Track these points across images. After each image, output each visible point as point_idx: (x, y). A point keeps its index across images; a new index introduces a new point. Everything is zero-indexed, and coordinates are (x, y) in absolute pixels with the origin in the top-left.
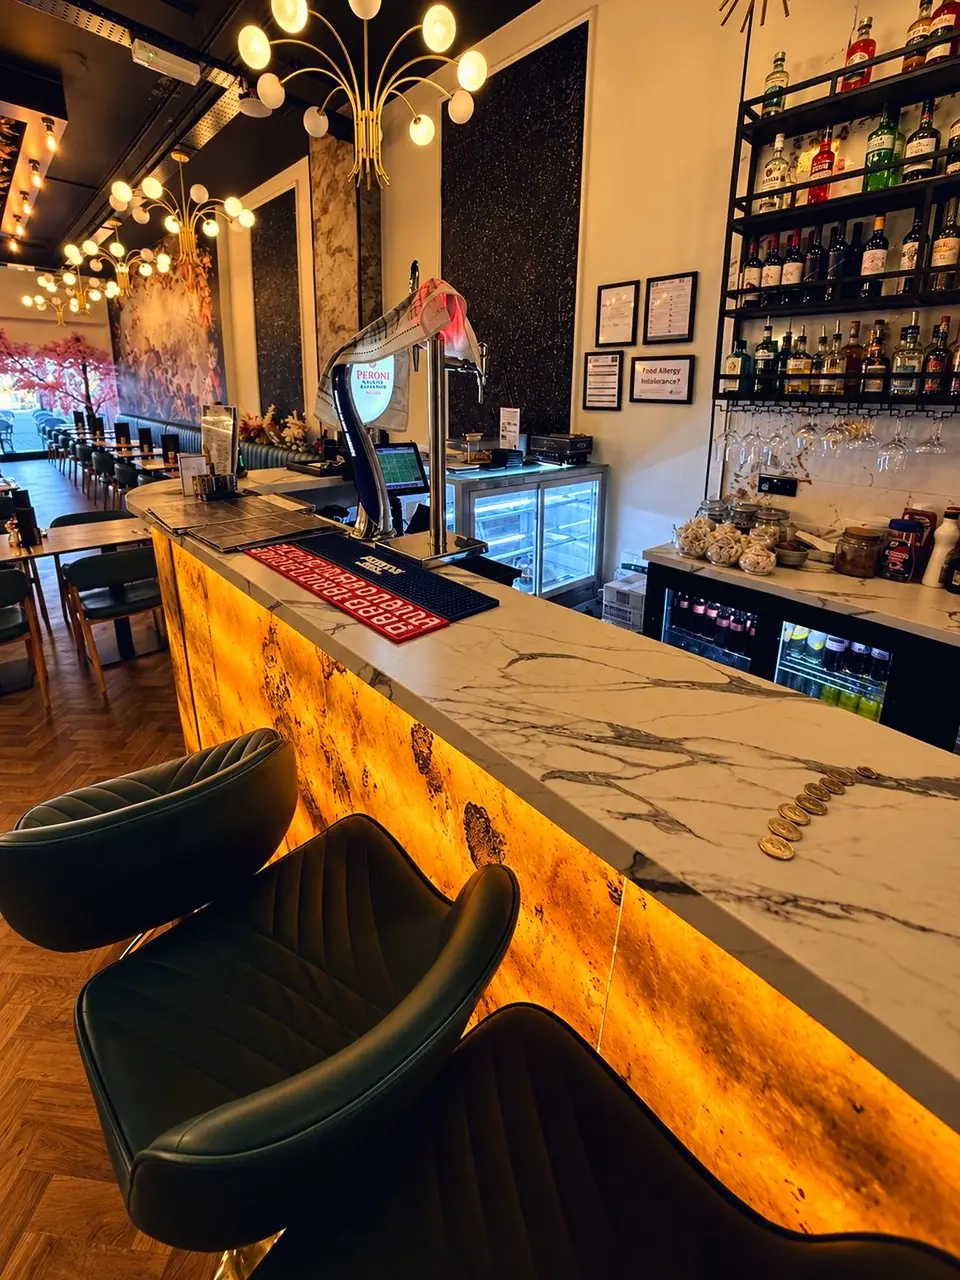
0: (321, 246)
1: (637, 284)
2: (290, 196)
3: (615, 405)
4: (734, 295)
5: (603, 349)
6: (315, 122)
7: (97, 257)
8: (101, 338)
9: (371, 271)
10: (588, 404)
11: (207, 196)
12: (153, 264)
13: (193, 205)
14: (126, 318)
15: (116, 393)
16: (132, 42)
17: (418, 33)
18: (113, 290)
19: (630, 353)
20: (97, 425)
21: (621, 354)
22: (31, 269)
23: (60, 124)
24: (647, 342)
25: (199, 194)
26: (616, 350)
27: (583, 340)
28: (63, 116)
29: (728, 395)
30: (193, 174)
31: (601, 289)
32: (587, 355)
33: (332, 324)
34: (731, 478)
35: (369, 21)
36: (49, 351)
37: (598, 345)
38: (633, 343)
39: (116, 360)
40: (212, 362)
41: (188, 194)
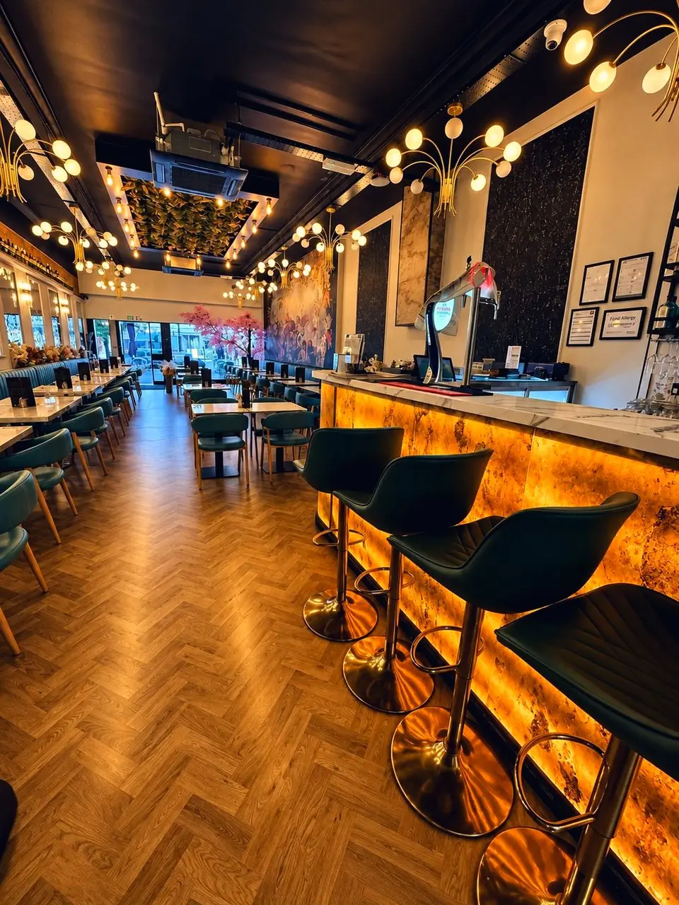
0: (405, 252)
1: (612, 262)
2: (388, 224)
3: (589, 343)
4: (671, 267)
5: (584, 306)
6: (416, 187)
7: (272, 269)
8: (258, 316)
9: (435, 266)
10: (570, 343)
11: (344, 229)
12: (301, 270)
13: (336, 235)
14: (275, 303)
15: (263, 347)
16: (324, 159)
17: (484, 138)
18: (273, 287)
19: (603, 308)
20: (254, 364)
21: (598, 309)
22: (231, 277)
23: (274, 200)
24: (615, 300)
25: (340, 229)
26: (594, 307)
27: (572, 301)
28: (277, 197)
29: (657, 331)
30: (337, 219)
31: (586, 267)
32: (573, 311)
33: (407, 300)
34: (654, 387)
35: (454, 140)
36: (229, 323)
37: (581, 304)
38: (606, 301)
39: (266, 328)
40: (327, 326)
41: (333, 230)
